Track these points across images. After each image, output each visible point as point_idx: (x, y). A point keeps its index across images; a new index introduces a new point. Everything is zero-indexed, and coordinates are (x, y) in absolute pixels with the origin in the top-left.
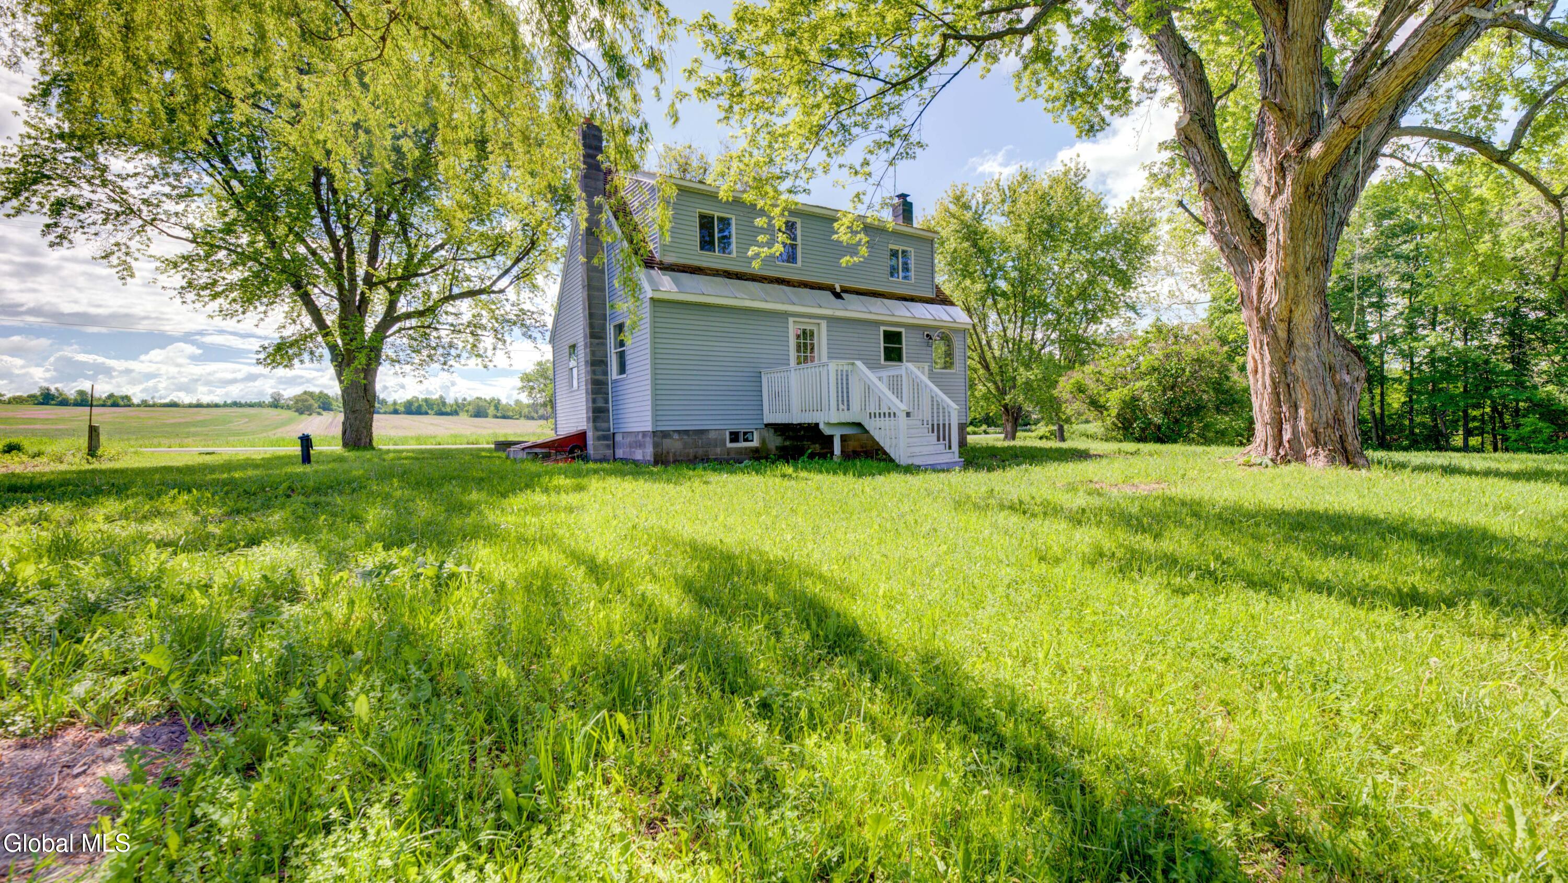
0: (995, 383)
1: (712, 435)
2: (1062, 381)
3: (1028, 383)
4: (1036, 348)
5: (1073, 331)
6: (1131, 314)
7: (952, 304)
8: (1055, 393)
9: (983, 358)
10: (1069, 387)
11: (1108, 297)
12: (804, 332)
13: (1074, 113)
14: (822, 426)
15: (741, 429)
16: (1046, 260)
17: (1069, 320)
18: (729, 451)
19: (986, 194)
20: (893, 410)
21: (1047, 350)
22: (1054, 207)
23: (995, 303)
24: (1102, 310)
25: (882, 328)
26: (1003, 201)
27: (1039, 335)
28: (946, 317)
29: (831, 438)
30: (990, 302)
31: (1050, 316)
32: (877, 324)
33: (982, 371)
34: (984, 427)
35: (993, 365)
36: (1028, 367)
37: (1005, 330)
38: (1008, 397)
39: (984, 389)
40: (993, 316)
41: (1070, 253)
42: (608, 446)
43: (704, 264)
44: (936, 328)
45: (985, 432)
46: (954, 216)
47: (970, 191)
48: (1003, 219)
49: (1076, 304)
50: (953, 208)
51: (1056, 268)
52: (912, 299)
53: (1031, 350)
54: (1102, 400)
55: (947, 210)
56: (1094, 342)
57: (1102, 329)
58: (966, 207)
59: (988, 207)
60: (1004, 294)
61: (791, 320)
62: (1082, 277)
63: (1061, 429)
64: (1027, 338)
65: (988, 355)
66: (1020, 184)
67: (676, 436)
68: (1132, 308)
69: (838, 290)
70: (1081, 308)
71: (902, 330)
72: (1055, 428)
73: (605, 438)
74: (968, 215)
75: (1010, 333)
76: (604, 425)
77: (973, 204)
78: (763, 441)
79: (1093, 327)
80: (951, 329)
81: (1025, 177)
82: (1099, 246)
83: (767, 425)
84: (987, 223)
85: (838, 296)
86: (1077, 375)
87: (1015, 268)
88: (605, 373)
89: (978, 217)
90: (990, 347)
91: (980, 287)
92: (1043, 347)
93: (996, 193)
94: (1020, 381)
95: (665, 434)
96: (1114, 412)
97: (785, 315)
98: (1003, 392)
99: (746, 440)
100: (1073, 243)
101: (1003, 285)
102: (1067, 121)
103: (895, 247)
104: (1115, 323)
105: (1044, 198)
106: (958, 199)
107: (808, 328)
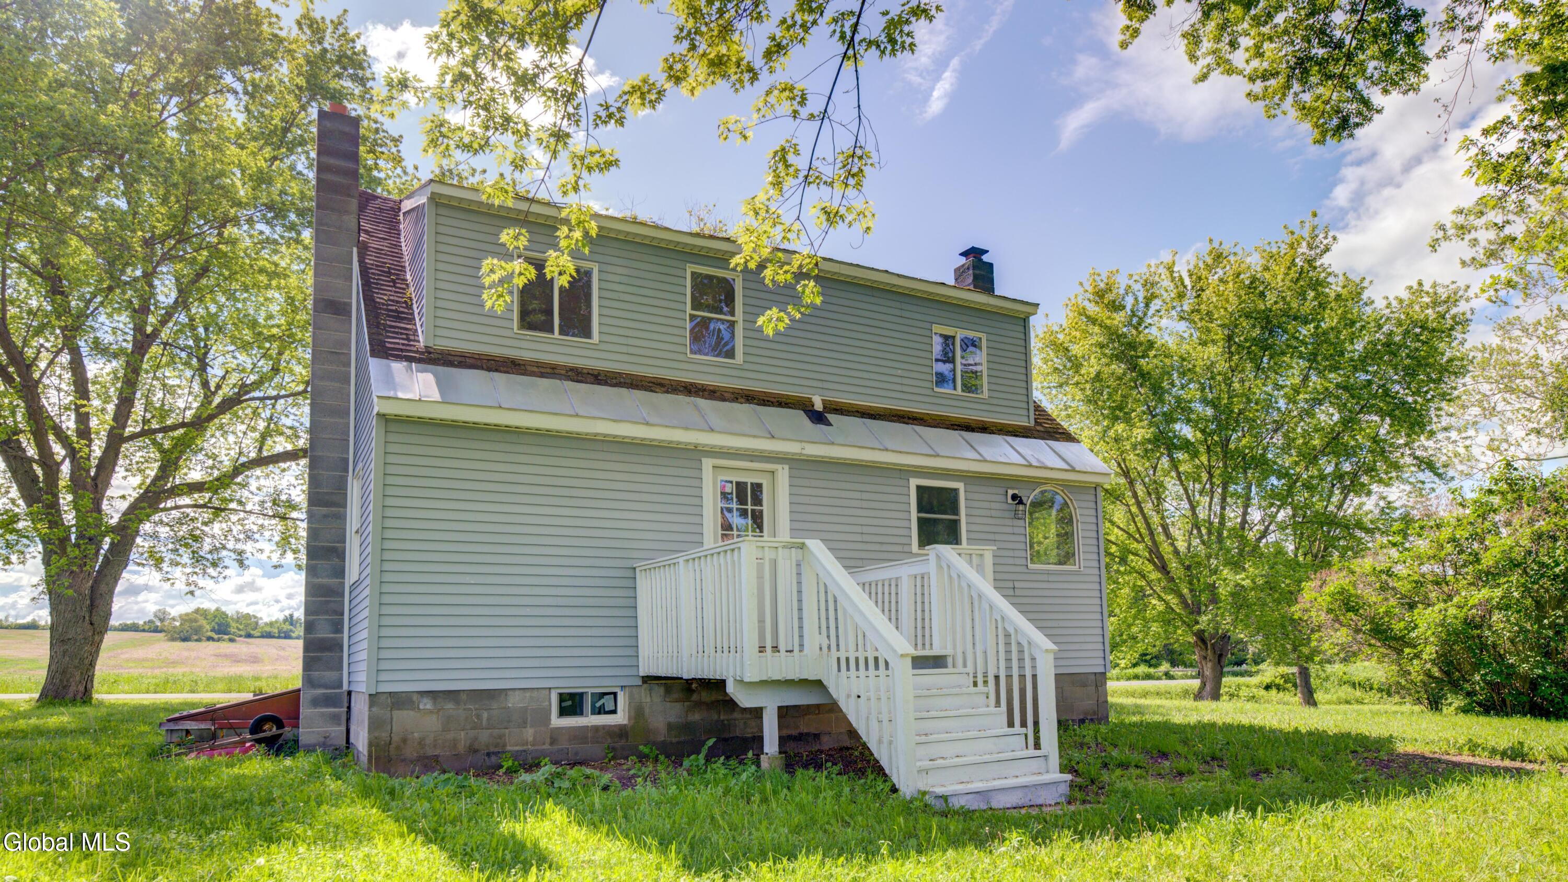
0: (1181, 596)
1: (513, 701)
2: (1309, 591)
3: (1238, 593)
4: (1251, 536)
5: (1319, 506)
6: (1427, 476)
7: (1068, 437)
8: (1296, 611)
9: (1155, 555)
10: (1324, 600)
11: (1379, 447)
12: (741, 486)
13: (1307, 97)
14: (730, 688)
15: (587, 685)
16: (1261, 389)
17: (1308, 486)
18: (555, 736)
19: (1149, 284)
20: (883, 654)
21: (1271, 538)
22: (1271, 298)
23: (1175, 464)
24: (1370, 470)
25: (914, 482)
26: (1181, 296)
27: (1255, 515)
28: (1052, 461)
29: (757, 713)
30: (1165, 462)
31: (1274, 480)
32: (905, 472)
33: (1154, 575)
34: (1165, 667)
35: (1173, 565)
36: (1236, 565)
37: (1193, 508)
38: (1204, 619)
39: (1161, 607)
40: (1172, 486)
41: (1306, 378)
42: (335, 718)
43: (527, 355)
44: (1034, 482)
45: (1168, 676)
46: (1093, 321)
47: (1122, 282)
48: (1182, 326)
49: (1323, 461)
50: (1093, 309)
51: (1282, 403)
52: (984, 428)
53: (1243, 538)
54: (1398, 627)
55: (1083, 313)
56: (1359, 525)
57: (1370, 504)
58: (1115, 307)
59: (1154, 306)
60: (1187, 445)
61: (708, 464)
62: (1328, 415)
63: (1305, 674)
64: (1233, 515)
65: (1166, 549)
66: (1209, 268)
67: (427, 704)
68: (1428, 465)
69: (819, 406)
70: (1329, 469)
71: (960, 486)
72: (1294, 670)
73: (329, 701)
74: (1119, 318)
75: (1202, 514)
76: (330, 675)
77: (1129, 301)
78: (638, 712)
79: (1354, 500)
80: (1067, 486)
81: (1219, 257)
82: (1361, 363)
83: (647, 679)
84: (1154, 331)
85: (818, 418)
86: (1336, 580)
87: (1205, 401)
88: (340, 573)
89: (1137, 321)
90: (1168, 535)
91: (1141, 432)
92: (1264, 534)
93: (1167, 283)
94: (1223, 591)
95: (400, 701)
96: (1430, 652)
97: (696, 453)
98: (1195, 609)
99: (600, 711)
100: (1312, 358)
101: (1186, 431)
102: (1293, 113)
103: (949, 331)
104: (1397, 494)
105: (1255, 287)
106: (1100, 295)
107: (749, 479)
